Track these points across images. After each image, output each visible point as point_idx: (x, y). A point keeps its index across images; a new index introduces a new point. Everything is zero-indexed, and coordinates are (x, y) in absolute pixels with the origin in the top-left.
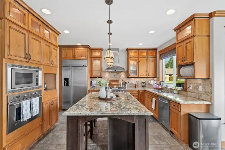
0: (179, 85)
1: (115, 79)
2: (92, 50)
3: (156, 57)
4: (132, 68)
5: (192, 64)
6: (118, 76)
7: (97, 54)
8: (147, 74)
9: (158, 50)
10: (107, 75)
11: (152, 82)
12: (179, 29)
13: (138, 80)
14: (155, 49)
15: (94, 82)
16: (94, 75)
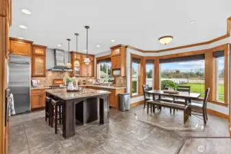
0: (109, 81)
1: (58, 78)
3: (93, 61)
4: (76, 69)
5: (120, 69)
6: (62, 76)
8: (88, 74)
9: (96, 57)
10: (50, 74)
11: (91, 80)
12: (113, 48)
13: (80, 78)
14: (93, 56)
15: (35, 82)
16: (36, 73)
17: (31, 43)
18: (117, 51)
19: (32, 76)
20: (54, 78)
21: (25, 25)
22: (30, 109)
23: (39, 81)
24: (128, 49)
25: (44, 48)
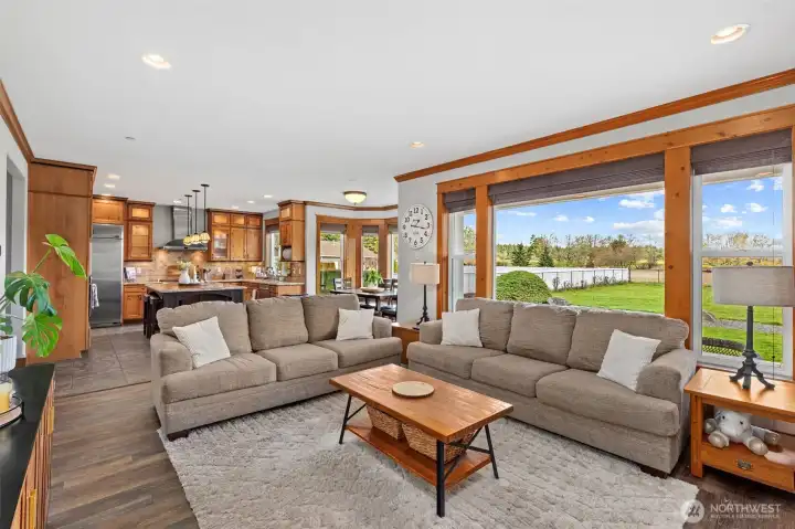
2: (128, 204)
3: (260, 228)
4: (216, 245)
5: (290, 247)
7: (139, 213)
8: (246, 256)
9: (264, 218)
10: (160, 256)
11: (254, 269)
12: (283, 205)
13: (228, 265)
14: (260, 216)
15: (131, 271)
16: (133, 255)
17: (123, 200)
18: (287, 213)
19: (126, 261)
20: (169, 264)
21: (117, 174)
22: (121, 321)
23: (139, 269)
24: (309, 208)
25: (149, 206)
